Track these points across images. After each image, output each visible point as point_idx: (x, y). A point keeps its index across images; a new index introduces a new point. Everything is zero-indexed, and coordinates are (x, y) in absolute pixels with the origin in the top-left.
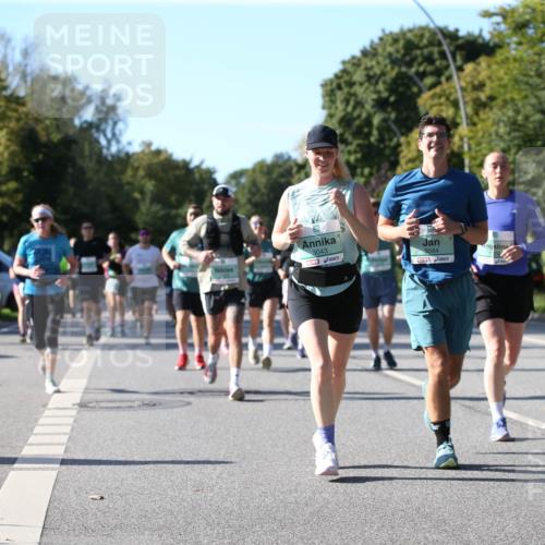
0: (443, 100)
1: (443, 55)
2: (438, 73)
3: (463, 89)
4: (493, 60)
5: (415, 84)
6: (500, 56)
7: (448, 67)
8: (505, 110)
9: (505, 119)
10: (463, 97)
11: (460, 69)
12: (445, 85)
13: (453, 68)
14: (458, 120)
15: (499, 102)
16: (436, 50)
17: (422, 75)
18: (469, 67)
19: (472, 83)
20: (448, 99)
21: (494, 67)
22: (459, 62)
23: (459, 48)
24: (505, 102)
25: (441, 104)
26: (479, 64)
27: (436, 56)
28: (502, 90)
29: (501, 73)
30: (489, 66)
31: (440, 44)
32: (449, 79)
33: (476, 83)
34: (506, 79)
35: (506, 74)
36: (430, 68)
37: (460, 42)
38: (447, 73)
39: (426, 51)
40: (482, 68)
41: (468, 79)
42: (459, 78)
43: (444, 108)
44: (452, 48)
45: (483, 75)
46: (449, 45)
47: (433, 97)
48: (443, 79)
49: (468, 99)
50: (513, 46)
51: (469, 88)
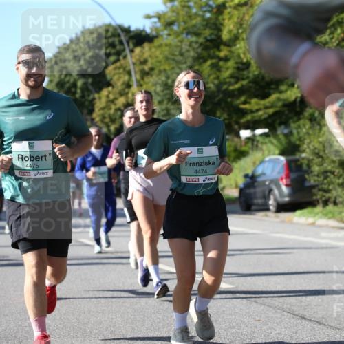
0: (121, 70)
1: (121, 42)
2: (118, 53)
3: (134, 64)
4: (152, 45)
6: (157, 42)
7: (124, 50)
8: (160, 77)
9: (160, 82)
10: (134, 69)
11: (132, 51)
12: (122, 61)
13: (127, 51)
14: (131, 83)
15: (156, 71)
16: (116, 40)
17: (109, 55)
18: (138, 50)
19: (139, 59)
20: (124, 69)
21: (153, 50)
22: (131, 46)
23: (131, 38)
24: (160, 72)
25: (120, 73)
26: (143, 48)
27: (117, 43)
28: (158, 64)
29: (158, 53)
30: (150, 49)
31: (119, 36)
32: (125, 57)
33: (142, 59)
34: (161, 57)
35: (161, 54)
36: (113, 51)
37: (132, 34)
38: (124, 54)
39: (111, 40)
40: (146, 51)
41: (137, 57)
42: (131, 57)
43: (122, 75)
44: (127, 38)
45: (146, 55)
46: (125, 36)
47: (115, 69)
48: (121, 58)
49: (137, 69)
50: (165, 36)
51: (138, 63)
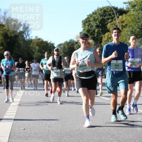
0: (114, 25)
1: (114, 14)
2: (112, 18)
4: (127, 15)
5: (106, 21)
6: (128, 14)
7: (115, 17)
8: (130, 28)
9: (130, 30)
10: (119, 25)
11: (118, 17)
12: (114, 22)
13: (116, 17)
15: (128, 26)
16: (112, 12)
17: (108, 19)
18: (120, 17)
19: (121, 21)
20: (115, 25)
21: (127, 17)
22: (118, 15)
23: (118, 12)
24: (130, 26)
26: (123, 16)
27: (112, 14)
28: (129, 23)
30: (126, 17)
31: (113, 11)
33: (122, 21)
35: (130, 19)
36: (110, 17)
37: (118, 10)
38: (115, 18)
39: (109, 13)
40: (124, 17)
41: (120, 20)
42: (118, 20)
44: (116, 12)
45: (124, 19)
46: (115, 11)
47: (111, 25)
48: (114, 20)
49: (120, 25)
50: (132, 11)
51: (120, 22)
